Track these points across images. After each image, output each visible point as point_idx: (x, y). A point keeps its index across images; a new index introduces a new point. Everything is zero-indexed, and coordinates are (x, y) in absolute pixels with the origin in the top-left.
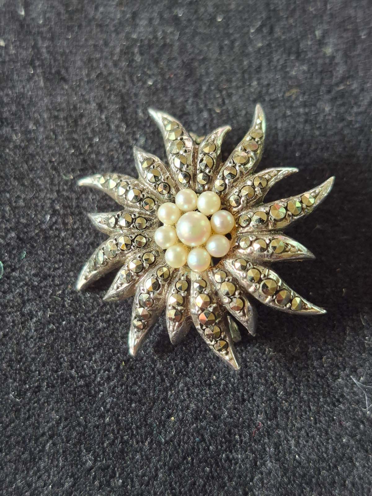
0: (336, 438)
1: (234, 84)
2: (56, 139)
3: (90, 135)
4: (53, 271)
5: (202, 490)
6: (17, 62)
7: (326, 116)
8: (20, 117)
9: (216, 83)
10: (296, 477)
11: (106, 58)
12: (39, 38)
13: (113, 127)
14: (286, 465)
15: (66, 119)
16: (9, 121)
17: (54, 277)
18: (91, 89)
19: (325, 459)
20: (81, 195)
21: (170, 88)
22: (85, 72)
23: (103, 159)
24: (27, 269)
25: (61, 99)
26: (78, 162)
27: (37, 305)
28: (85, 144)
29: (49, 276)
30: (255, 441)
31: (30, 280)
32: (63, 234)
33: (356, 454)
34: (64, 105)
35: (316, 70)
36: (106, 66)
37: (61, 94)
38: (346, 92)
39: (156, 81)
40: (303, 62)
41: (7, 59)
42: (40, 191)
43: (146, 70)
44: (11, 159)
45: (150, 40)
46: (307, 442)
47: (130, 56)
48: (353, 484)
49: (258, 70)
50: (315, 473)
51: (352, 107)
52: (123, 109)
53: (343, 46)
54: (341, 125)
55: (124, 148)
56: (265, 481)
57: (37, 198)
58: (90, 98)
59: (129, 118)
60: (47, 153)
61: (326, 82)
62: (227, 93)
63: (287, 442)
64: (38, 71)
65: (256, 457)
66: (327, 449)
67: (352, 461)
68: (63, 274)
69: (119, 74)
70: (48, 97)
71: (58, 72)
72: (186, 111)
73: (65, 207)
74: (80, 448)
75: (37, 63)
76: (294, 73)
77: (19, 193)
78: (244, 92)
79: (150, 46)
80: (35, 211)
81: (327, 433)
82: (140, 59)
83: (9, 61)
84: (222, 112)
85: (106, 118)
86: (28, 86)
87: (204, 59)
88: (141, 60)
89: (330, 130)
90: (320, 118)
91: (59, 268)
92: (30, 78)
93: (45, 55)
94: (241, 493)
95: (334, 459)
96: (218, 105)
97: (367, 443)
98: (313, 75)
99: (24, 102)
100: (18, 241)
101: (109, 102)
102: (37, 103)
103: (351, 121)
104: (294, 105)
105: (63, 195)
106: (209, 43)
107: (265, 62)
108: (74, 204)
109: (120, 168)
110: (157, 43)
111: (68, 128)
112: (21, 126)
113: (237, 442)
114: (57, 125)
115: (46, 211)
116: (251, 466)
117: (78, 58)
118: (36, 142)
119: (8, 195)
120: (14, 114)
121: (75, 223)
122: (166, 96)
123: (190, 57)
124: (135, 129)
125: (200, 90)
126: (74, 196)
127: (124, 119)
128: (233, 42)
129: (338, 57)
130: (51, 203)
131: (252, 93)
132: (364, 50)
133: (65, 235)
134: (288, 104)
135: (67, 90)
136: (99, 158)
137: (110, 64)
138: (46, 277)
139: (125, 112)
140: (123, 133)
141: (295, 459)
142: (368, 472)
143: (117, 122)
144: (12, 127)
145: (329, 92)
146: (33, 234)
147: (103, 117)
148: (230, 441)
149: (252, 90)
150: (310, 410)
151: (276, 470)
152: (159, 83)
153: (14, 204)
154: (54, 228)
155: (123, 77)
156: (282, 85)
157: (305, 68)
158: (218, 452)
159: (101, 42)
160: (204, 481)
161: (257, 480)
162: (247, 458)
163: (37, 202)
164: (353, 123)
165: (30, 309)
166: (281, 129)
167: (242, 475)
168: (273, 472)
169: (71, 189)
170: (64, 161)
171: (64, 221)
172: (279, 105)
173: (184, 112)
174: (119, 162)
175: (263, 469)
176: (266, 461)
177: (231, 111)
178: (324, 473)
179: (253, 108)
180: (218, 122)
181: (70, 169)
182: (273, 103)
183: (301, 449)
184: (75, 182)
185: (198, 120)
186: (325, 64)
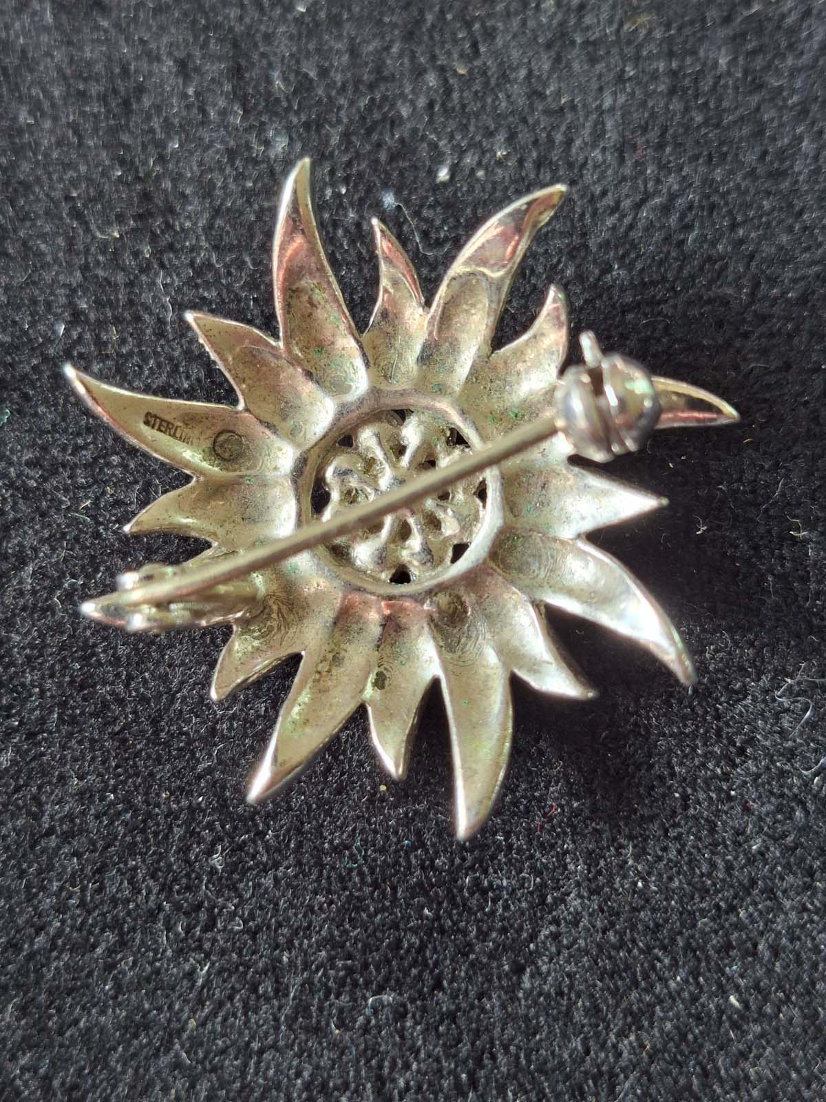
0: (735, 842)
1: (500, 7)
2: (80, 144)
3: (160, 135)
4: (73, 454)
5: (415, 961)
7: (719, 77)
9: (457, 4)
10: (639, 934)
13: (213, 114)
14: (615, 905)
15: (103, 99)
17: (74, 467)
18: (163, 29)
19: (707, 891)
20: (137, 276)
21: (348, 19)
23: (189, 191)
24: (12, 451)
25: (92, 51)
26: (130, 198)
27: (36, 532)
28: (148, 156)
29: (64, 466)
30: (542, 845)
31: (19, 476)
32: (96, 368)
33: (783, 879)
34: (99, 67)
37: (93, 41)
38: (768, 19)
42: (43, 266)
46: (665, 849)
48: (776, 952)
50: (683, 925)
51: (783, 57)
52: (237, 72)
54: (755, 99)
55: (238, 162)
56: (565, 941)
57: (35, 283)
58: (159, 48)
59: (251, 91)
60: (61, 180)
62: (483, 25)
63: (617, 850)
65: (543, 885)
66: (713, 866)
67: (773, 897)
68: (95, 459)
70: (64, 49)
72: (386, 73)
73: (99, 304)
78: (524, 23)
80: (31, 315)
81: (713, 830)
84: (470, 72)
85: (197, 94)
86: (17, 25)
89: (728, 111)
90: (706, 84)
91: (85, 447)
92: (23, 5)
94: (506, 967)
95: (729, 893)
96: (463, 56)
99: (7, 60)
101: (203, 57)
102: (38, 63)
103: (781, 88)
104: (644, 53)
105: (97, 276)
108: (121, 297)
109: (228, 210)
111: (107, 118)
113: (499, 848)
114: (84, 114)
115: (55, 315)
116: (531, 906)
118: (35, 154)
121: (123, 341)
122: (339, 37)
124: (264, 118)
125: (420, 21)
126: (120, 278)
127: (239, 95)
130: (68, 296)
131: (540, 26)
133: (101, 370)
134: (629, 51)
135: (106, 31)
136: (181, 187)
138: (57, 469)
139: (241, 78)
140: (235, 129)
141: (634, 890)
142: (812, 922)
143: (222, 103)
145: (727, 20)
146: (28, 369)
147: (191, 91)
148: (483, 847)
149: (544, 19)
150: (673, 775)
151: (591, 915)
152: (322, 7)
154: (75, 354)
156: (614, 6)
158: (454, 874)
160: (421, 940)
161: (546, 937)
162: (522, 886)
163: (37, 292)
164: (785, 94)
165: (20, 545)
166: (612, 109)
167: (511, 926)
168: (585, 922)
169: (115, 261)
170: (101, 194)
171: (98, 336)
172: (608, 53)
173: (381, 76)
174: (227, 195)
175: (560, 912)
176: (568, 895)
177: (493, 71)
178: (705, 924)
179: (544, 63)
180: (462, 99)
181: (113, 217)
182: (593, 49)
183: (651, 866)
184: (124, 246)
185: (414, 92)
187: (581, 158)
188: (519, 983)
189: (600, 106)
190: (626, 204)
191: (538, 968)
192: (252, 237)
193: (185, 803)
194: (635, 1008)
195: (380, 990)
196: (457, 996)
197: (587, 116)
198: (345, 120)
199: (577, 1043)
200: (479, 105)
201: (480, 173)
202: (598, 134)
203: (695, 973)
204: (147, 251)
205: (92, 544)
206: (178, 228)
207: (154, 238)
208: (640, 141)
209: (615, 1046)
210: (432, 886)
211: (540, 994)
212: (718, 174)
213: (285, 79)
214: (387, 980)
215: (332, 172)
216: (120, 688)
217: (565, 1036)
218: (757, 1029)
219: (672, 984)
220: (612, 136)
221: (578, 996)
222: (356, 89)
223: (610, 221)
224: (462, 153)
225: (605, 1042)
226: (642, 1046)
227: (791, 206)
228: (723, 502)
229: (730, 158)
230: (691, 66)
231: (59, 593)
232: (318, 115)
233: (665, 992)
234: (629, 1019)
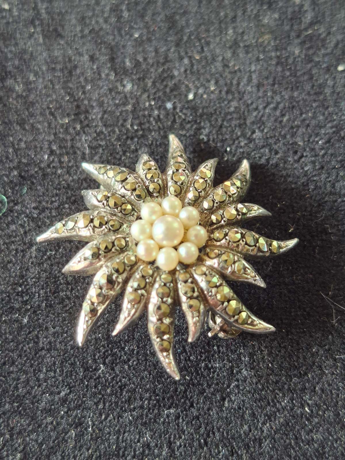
0: (306, 348)
1: (212, 33)
2: (53, 88)
3: (83, 83)
4: (51, 204)
5: (183, 396)
6: (19, 23)
7: (295, 58)
8: (22, 70)
9: (195, 33)
10: (270, 384)
11: (97, 16)
13: (103, 76)
14: (260, 373)
15: (62, 70)
16: (13, 74)
17: (51, 209)
18: (84, 44)
19: (296, 367)
20: (75, 137)
21: (154, 39)
22: (78, 29)
23: (94, 104)
24: (27, 203)
25: (58, 52)
26: (72, 107)
28: (79, 92)
29: (47, 208)
30: (232, 351)
31: (30, 213)
32: (59, 171)
33: (325, 362)
34: (60, 59)
35: (287, 17)
36: (97, 22)
37: (58, 49)
38: (314, 36)
39: (142, 33)
40: (274, 11)
41: (11, 20)
42: (39, 134)
43: (132, 24)
44: (14, 107)
46: (279, 351)
47: (118, 12)
48: (322, 390)
49: (234, 19)
50: (287, 380)
51: (320, 49)
52: (112, 60)
54: (309, 66)
55: (113, 93)
56: (241, 388)
57: (36, 140)
58: (83, 51)
59: (118, 67)
60: (46, 101)
61: (295, 27)
62: (205, 41)
63: (261, 352)
64: (38, 30)
65: (232, 366)
66: (299, 357)
67: (321, 369)
68: (59, 206)
69: (109, 29)
70: (47, 52)
71: (56, 30)
72: (169, 59)
73: (60, 147)
75: (37, 23)
76: (266, 21)
77: (21, 137)
78: (221, 40)
79: (137, 3)
80: (35, 152)
81: (298, 344)
82: (128, 14)
83: (13, 22)
84: (201, 58)
85: (98, 68)
86: (29, 43)
87: (185, 13)
88: (129, 15)
89: (299, 70)
90: (290, 61)
91: (55, 201)
92: (31, 36)
93: (44, 15)
94: (218, 398)
95: (304, 368)
96: (198, 52)
97: (336, 353)
98: (283, 22)
99: (25, 57)
100: (19, 178)
101: (100, 54)
102: (37, 58)
103: (319, 61)
104: (267, 49)
105: (60, 137)
107: (240, 13)
108: (69, 145)
109: (110, 111)
111: (63, 78)
112: (23, 78)
113: (215, 352)
114: (54, 76)
115: (44, 152)
116: (228, 374)
117: (73, 16)
118: (36, 92)
119: (11, 139)
120: (17, 68)
121: (69, 161)
122: (151, 46)
123: (173, 11)
124: (123, 77)
125: (181, 40)
126: (69, 137)
127: (113, 68)
129: (306, 5)
130: (49, 145)
131: (227, 40)
133: (61, 172)
134: (261, 49)
135: (63, 45)
136: (91, 103)
137: (101, 20)
138: (45, 210)
139: (114, 62)
140: (112, 81)
141: (268, 367)
142: (336, 379)
143: (107, 71)
144: (15, 79)
145: (298, 36)
146: (33, 172)
147: (95, 67)
148: (209, 352)
149: (228, 38)
150: (282, 323)
151: (251, 378)
152: (144, 35)
153: (16, 147)
154: (51, 166)
155: (113, 31)
156: (255, 32)
157: (276, 16)
158: (198, 362)
160: (185, 388)
161: (234, 387)
162: (224, 367)
163: (37, 144)
164: (321, 64)
165: (31, 239)
166: (255, 71)
167: (220, 382)
168: (249, 380)
169: (66, 131)
170: (61, 107)
171: (60, 159)
172: (253, 50)
173: (167, 60)
174: (109, 106)
175: (238, 377)
176: (242, 370)
177: (209, 57)
178: (295, 380)
179: (229, 54)
180: (198, 68)
181: (66, 115)
182: (247, 49)
183: (274, 358)
184: (70, 126)
185: (179, 66)
186: (295, 12)
187: (243, 90)
188: (223, 405)
189: (250, 71)
190: (261, 107)
191: (230, 398)
192: (118, 121)
193: (93, 337)
194: (269, 413)
195: (170, 408)
196: (199, 410)
197: (245, 74)
198: (154, 77)
199: (246, 427)
200: (204, 70)
201: (205, 96)
202: (250, 80)
203: (292, 399)
204: (78, 127)
206: (90, 119)
207: (81, 122)
208: (265, 82)
209: (261, 428)
210: (189, 367)
211: (232, 408)
213: (131, 62)
214: (172, 404)
215: (149, 97)
216: (68, 293)
217: (242, 425)
218: (316, 420)
219: (283, 404)
220: (255, 81)
221: (247, 409)
222: (158, 66)
223: (255, 114)
224: (198, 88)
225: (257, 427)
226: (272, 428)
227: (324, 105)
228: (299, 219)
229: (300, 88)
230: (285, 54)
231: (46, 257)
232: (143, 75)
233: (280, 407)
234: (266, 418)
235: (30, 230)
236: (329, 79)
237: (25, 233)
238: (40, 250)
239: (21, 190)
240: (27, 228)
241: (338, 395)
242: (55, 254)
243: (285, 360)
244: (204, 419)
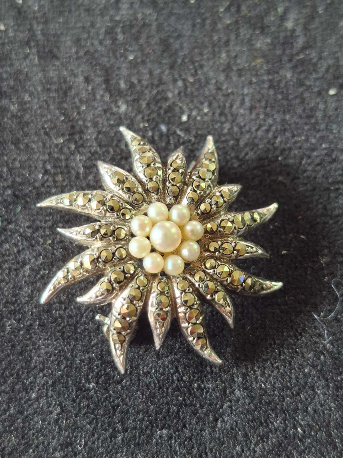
0: (299, 368)
2: (48, 109)
3: (78, 104)
4: (44, 223)
5: (175, 417)
6: (15, 43)
7: (287, 82)
8: (17, 91)
9: (189, 56)
10: (263, 405)
11: (92, 38)
12: (34, 22)
13: (98, 97)
14: (253, 394)
15: (57, 91)
16: (8, 94)
17: (45, 228)
18: (79, 65)
19: (289, 387)
20: (69, 156)
21: (149, 62)
22: (74, 50)
23: (89, 125)
24: (21, 222)
25: (53, 74)
26: (67, 128)
27: (30, 253)
28: (73, 113)
29: (41, 227)
30: (224, 371)
31: (24, 232)
32: (53, 191)
33: (317, 383)
34: (55, 79)
35: (279, 42)
36: (92, 44)
37: (53, 70)
38: (306, 60)
39: (137, 56)
40: (266, 36)
41: (6, 41)
42: (34, 153)
43: (127, 47)
44: (9, 127)
45: (131, 21)
46: (272, 372)
47: (113, 35)
48: (315, 411)
49: (227, 43)
50: (279, 401)
51: (311, 74)
52: (107, 81)
53: (302, 21)
54: (301, 90)
55: (108, 114)
56: (234, 408)
57: (31, 159)
58: (78, 73)
59: (112, 88)
60: (41, 121)
61: (288, 52)
62: (199, 64)
63: (254, 372)
64: (33, 50)
65: (225, 386)
66: (291, 378)
67: (313, 390)
68: (53, 225)
69: (104, 51)
70: (42, 73)
71: (51, 51)
72: (163, 81)
73: (55, 167)
74: (67, 380)
75: (33, 44)
76: (258, 45)
77: (15, 156)
78: (214, 63)
79: (131, 26)
80: (30, 171)
81: (290, 364)
82: (122, 37)
83: (8, 43)
84: (195, 81)
85: (92, 89)
86: (25, 64)
87: (179, 36)
88: (124, 39)
89: (291, 94)
90: (282, 85)
91: (49, 220)
92: (26, 57)
93: (40, 37)
94: (211, 419)
95: (297, 388)
96: (192, 75)
97: (328, 373)
98: (275, 46)
99: (21, 77)
100: (14, 197)
101: (95, 76)
102: (32, 78)
103: (310, 86)
104: (259, 73)
105: (54, 157)
106: (183, 21)
107: (233, 37)
108: (63, 164)
109: (104, 132)
110: (137, 23)
111: (58, 98)
112: (17, 99)
113: (208, 372)
114: (49, 97)
115: (38, 171)
116: (221, 395)
117: (68, 38)
118: (31, 112)
119: (6, 158)
120: (12, 88)
121: (64, 180)
122: (145, 68)
123: (167, 34)
124: (117, 98)
125: (175, 62)
126: (63, 157)
127: (108, 90)
128: (204, 20)
129: (298, 30)
130: (43, 164)
131: (221, 64)
132: (322, 23)
133: (55, 192)
134: (254, 73)
135: (58, 66)
136: (86, 124)
137: (96, 43)
138: (38, 229)
139: (108, 84)
140: (107, 102)
141: (261, 388)
142: (328, 399)
143: (101, 92)
144: (10, 99)
145: (290, 60)
146: (27, 191)
147: (90, 88)
148: (202, 372)
149: (222, 61)
150: (275, 343)
151: (244, 398)
152: (139, 58)
153: (11, 166)
154: (46, 185)
155: (108, 53)
156: (248, 56)
157: (269, 40)
158: (191, 382)
159: (89, 24)
160: (178, 408)
161: (227, 407)
162: (217, 387)
163: (31, 163)
164: (312, 88)
165: (24, 258)
166: (248, 94)
167: (213, 402)
168: (241, 400)
169: (61, 151)
170: (55, 127)
171: (54, 179)
172: (246, 74)
173: (161, 82)
174: (103, 127)
175: (232, 397)
176: (235, 390)
177: (203, 80)
178: (288, 400)
179: (222, 77)
180: (191, 90)
181: (60, 134)
182: (240, 72)
183: (267, 378)
184: (64, 145)
185: (173, 88)
186: (286, 37)
187: (236, 112)
188: (216, 424)
189: (243, 94)
190: (254, 129)
191: (223, 419)
192: (113, 142)
193: (87, 356)
194: (261, 434)
195: (162, 429)
196: (192, 430)
197: (237, 97)
198: (148, 99)
199: (238, 448)
200: (198, 93)
201: (199, 118)
202: (243, 102)
203: (285, 420)
204: (73, 147)
205: (52, 257)
206: (85, 139)
207: (76, 142)
208: (258, 105)
209: (254, 449)
210: (182, 387)
212: (288, 117)
213: (126, 84)
214: (165, 425)
215: (143, 118)
216: (62, 312)
217: (234, 446)
218: (309, 440)
219: (275, 424)
220: (248, 104)
221: (239, 430)
222: (152, 88)
223: (247, 136)
224: (191, 110)
225: (250, 448)
226: (264, 449)
227: (315, 129)
228: (291, 241)
229: (291, 111)
230: (277, 77)
231: (39, 276)
232: (138, 97)
233: (273, 427)
234: (259, 438)
235: (23, 249)
236: (320, 103)
237: (19, 252)
238: (33, 269)
239: (15, 209)
240: (21, 247)
241: (330, 416)
242: (49, 273)
243: (277, 380)
244: (197, 439)
